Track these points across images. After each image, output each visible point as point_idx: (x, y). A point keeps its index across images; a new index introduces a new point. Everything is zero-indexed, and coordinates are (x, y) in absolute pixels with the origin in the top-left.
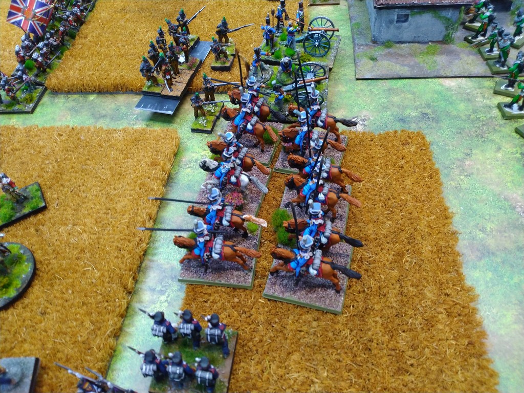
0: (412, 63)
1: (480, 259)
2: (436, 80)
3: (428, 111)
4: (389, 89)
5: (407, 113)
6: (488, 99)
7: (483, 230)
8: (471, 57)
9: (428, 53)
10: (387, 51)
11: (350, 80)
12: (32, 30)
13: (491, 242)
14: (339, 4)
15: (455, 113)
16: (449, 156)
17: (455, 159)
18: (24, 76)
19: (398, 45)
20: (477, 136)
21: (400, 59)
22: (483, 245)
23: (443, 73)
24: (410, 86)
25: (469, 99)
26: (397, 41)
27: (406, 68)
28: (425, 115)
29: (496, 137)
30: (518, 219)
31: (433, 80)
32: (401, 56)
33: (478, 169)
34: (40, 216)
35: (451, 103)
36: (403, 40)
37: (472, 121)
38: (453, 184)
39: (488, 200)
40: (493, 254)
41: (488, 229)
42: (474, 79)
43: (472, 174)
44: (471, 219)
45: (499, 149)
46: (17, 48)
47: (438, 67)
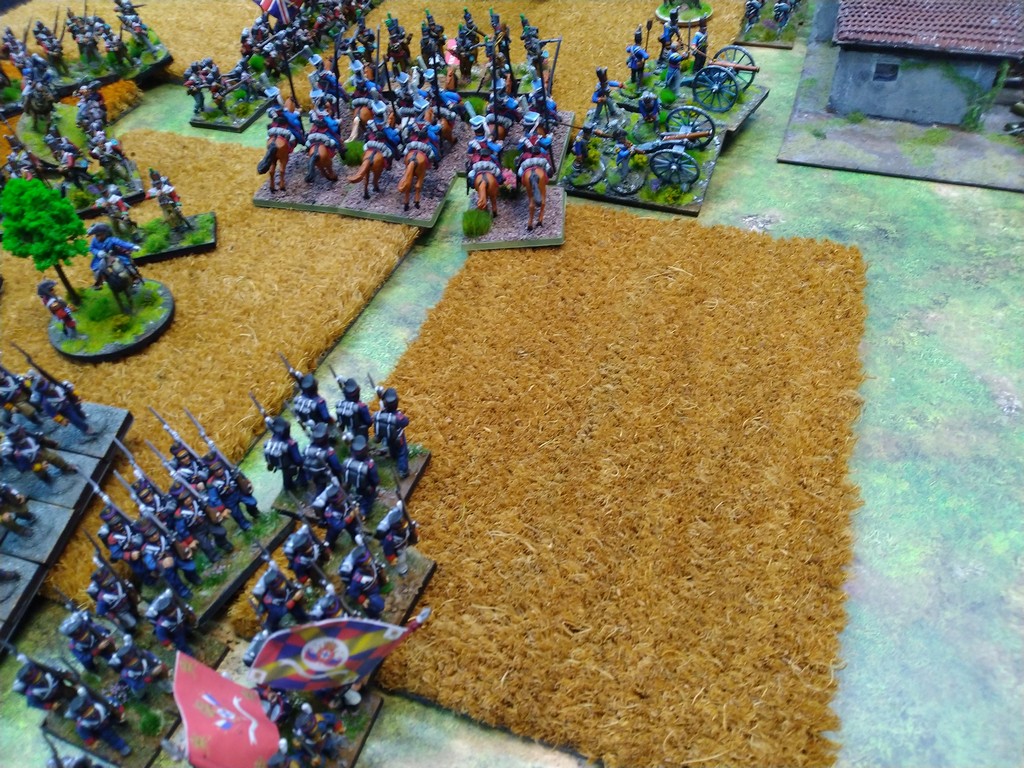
0: (888, 151)
1: (897, 459)
2: (925, 184)
3: (891, 227)
4: (832, 185)
5: (849, 224)
6: (1014, 226)
7: (920, 419)
8: (1007, 157)
9: (924, 140)
10: (849, 126)
11: (766, 162)
12: (276, 12)
13: (927, 440)
14: (790, 49)
15: (939, 237)
16: (902, 299)
17: (910, 305)
18: (244, 74)
19: (873, 121)
20: (967, 279)
21: (869, 142)
22: (910, 441)
23: (940, 174)
24: (872, 185)
26: (873, 113)
27: (874, 157)
28: (881, 232)
30: (995, 416)
31: (919, 183)
32: (873, 138)
33: (947, 328)
34: (202, 258)
36: (885, 113)
37: (969, 255)
39: (948, 377)
40: (924, 457)
41: (931, 419)
42: (1000, 193)
43: (935, 333)
44: (903, 398)
45: (1003, 305)
46: (244, 32)
47: (935, 164)
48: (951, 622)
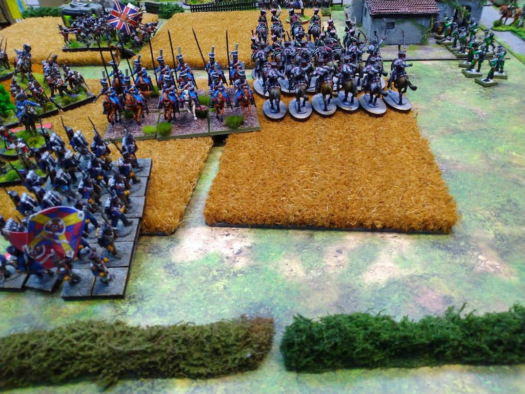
1: (454, 134)
2: (417, 62)
6: (455, 69)
7: (456, 123)
8: (442, 51)
9: (410, 49)
13: (461, 128)
15: (431, 75)
17: (433, 94)
19: (388, 46)
20: (448, 85)
22: (455, 129)
23: (421, 58)
25: (441, 69)
26: (388, 43)
29: (462, 85)
30: (479, 118)
31: (415, 61)
32: (391, 51)
33: (449, 98)
35: (428, 71)
37: (445, 78)
38: (432, 104)
39: (458, 111)
40: (463, 132)
41: (459, 122)
42: (445, 61)
43: (446, 100)
45: (464, 90)
47: (418, 55)
48: (498, 171)
